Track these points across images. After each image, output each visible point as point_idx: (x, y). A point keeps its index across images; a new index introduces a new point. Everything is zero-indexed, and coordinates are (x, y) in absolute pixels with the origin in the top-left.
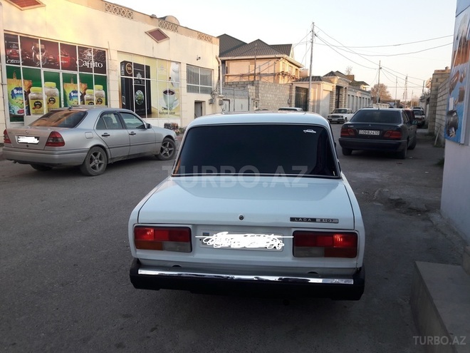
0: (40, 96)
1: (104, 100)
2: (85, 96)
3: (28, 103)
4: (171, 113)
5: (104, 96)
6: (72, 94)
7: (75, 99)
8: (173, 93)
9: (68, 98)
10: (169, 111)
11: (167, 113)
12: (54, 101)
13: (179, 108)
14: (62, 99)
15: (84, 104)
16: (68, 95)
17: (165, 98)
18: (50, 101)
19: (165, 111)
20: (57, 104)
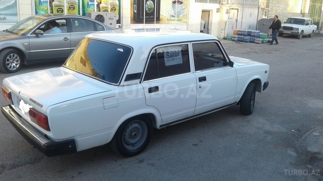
0: (62, 4)
1: (117, 8)
2: (101, 5)
3: (52, 9)
4: (178, 20)
5: (118, 5)
6: (90, 3)
7: (92, 7)
8: (181, 3)
9: (86, 6)
10: (176, 18)
11: (174, 20)
12: (74, 8)
13: (186, 16)
14: (81, 7)
15: (100, 11)
16: (86, 4)
17: (173, 7)
18: (70, 8)
19: (173, 18)
20: (76, 11)
